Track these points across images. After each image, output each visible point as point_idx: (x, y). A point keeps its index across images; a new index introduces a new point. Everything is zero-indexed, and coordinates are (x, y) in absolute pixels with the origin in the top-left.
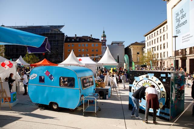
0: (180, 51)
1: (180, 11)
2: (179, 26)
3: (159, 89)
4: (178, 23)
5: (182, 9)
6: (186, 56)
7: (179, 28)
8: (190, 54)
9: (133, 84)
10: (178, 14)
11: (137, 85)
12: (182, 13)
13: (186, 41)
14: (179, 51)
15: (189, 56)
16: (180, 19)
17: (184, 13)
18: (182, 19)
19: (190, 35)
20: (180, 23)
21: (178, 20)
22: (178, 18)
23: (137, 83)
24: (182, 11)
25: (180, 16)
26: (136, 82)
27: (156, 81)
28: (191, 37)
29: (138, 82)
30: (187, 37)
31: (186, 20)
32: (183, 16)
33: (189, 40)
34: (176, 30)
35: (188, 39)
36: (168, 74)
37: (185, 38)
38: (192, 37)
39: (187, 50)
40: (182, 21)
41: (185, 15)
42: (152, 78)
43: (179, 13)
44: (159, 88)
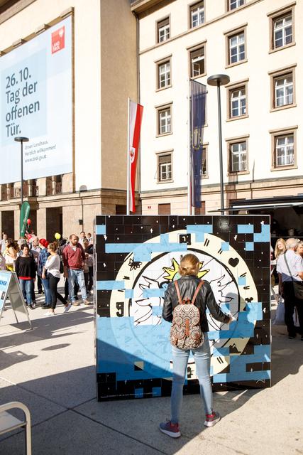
0: (18, 185)
1: (21, 72)
2: (15, 113)
3: (234, 280)
4: (13, 104)
5: (27, 68)
6: (38, 199)
7: (17, 121)
8: (46, 195)
9: (120, 277)
10: (12, 80)
11: (141, 280)
12: (25, 79)
13: (37, 159)
14: (15, 186)
15: (45, 199)
16: (21, 96)
17: (30, 81)
18: (24, 95)
19: (47, 142)
20: (21, 106)
21: (14, 97)
22: (13, 89)
23: (139, 270)
24: (25, 73)
25: (20, 85)
26: (135, 264)
27: (220, 251)
28: (51, 148)
29: (142, 267)
30: (38, 148)
31: (38, 102)
32: (30, 89)
33: (45, 157)
34: (8, 123)
35: (42, 154)
36: (262, 223)
37: (33, 149)
38: (54, 150)
39: (38, 184)
40: (25, 101)
41: (33, 86)
42: (207, 243)
43: (18, 77)
44: (232, 276)
